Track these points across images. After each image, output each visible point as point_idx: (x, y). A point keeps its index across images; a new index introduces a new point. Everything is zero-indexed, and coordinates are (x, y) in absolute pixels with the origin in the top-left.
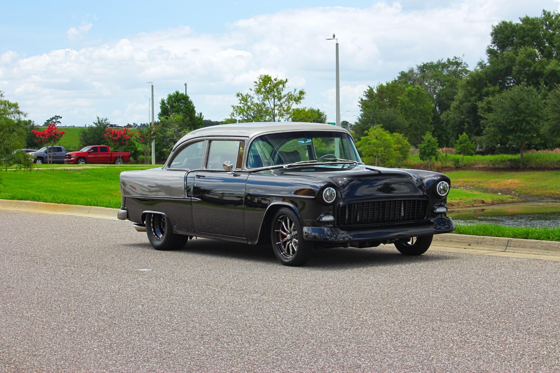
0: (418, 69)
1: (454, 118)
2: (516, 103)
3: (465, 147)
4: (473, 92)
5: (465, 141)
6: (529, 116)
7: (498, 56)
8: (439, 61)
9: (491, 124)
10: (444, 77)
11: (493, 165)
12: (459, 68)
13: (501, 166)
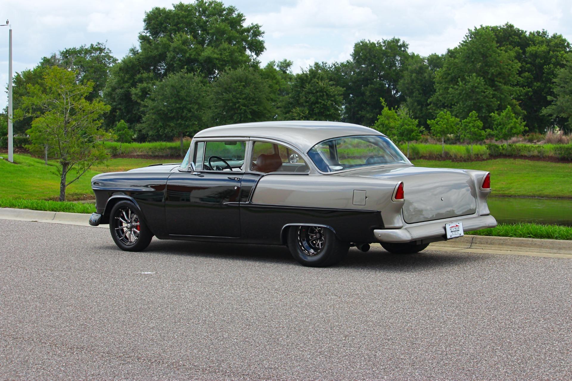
0: (61, 55)
2: (176, 90)
3: (123, 134)
4: (126, 79)
5: (124, 128)
6: (190, 104)
7: (151, 42)
8: (82, 47)
9: (152, 111)
10: (88, 62)
11: (153, 153)
12: (103, 54)
13: (161, 154)
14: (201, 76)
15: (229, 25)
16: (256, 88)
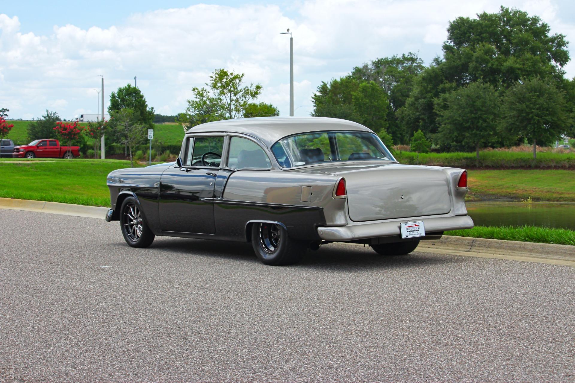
0: (373, 65)
1: (409, 115)
2: (472, 100)
3: (421, 144)
4: (429, 89)
5: (420, 138)
6: (486, 114)
7: (454, 52)
8: (394, 56)
9: (447, 121)
10: (399, 72)
11: (448, 163)
12: (415, 64)
13: (456, 164)
14: (503, 86)
15: (533, 35)
16: (550, 99)
